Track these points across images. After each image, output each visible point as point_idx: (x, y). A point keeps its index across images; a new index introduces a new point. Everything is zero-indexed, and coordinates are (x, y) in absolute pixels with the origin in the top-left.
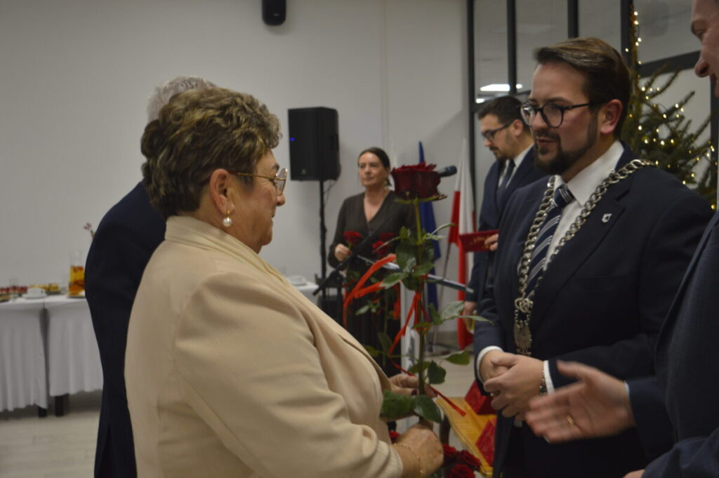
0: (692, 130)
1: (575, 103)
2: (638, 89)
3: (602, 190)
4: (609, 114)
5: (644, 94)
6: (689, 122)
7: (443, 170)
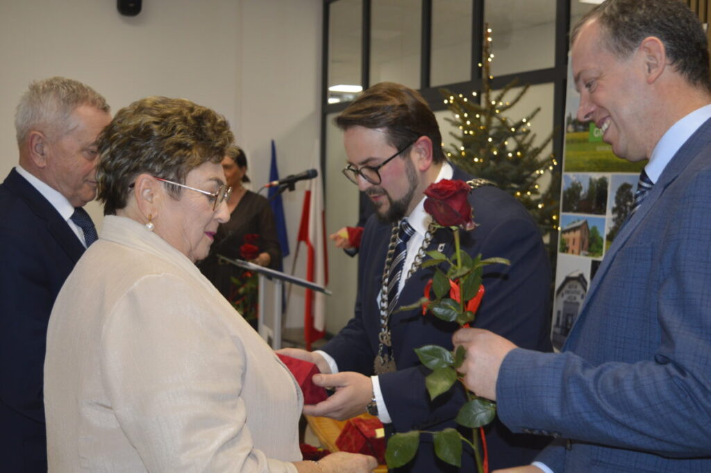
0: (537, 144)
2: (488, 102)
5: (493, 108)
6: (534, 136)
7: (304, 174)
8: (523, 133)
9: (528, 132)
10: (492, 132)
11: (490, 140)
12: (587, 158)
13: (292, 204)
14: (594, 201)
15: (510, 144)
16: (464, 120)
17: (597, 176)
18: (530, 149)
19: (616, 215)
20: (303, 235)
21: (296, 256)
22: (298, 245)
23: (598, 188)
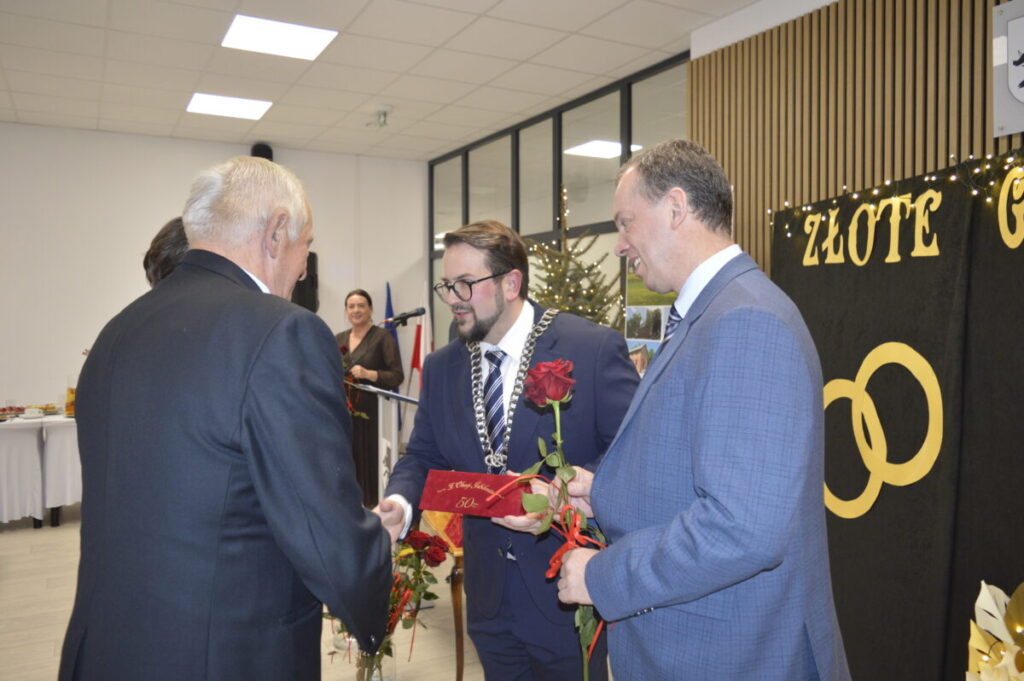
0: (606, 283)
2: (566, 250)
5: (570, 254)
6: (604, 276)
7: (415, 312)
8: (594, 274)
9: (599, 273)
10: (569, 274)
11: (568, 280)
12: (646, 294)
13: (405, 336)
14: (651, 328)
15: (585, 283)
16: (546, 264)
17: (653, 308)
18: (601, 287)
20: (415, 361)
21: (410, 380)
22: (412, 371)
23: (654, 318)
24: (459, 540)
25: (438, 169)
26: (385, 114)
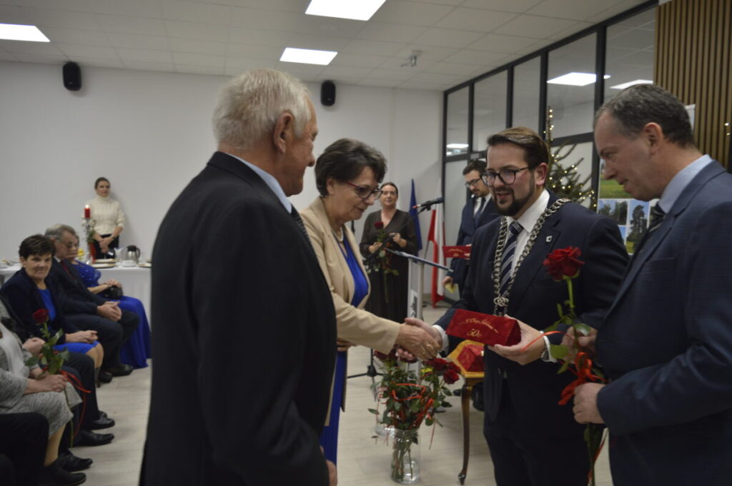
0: (581, 180)
1: (521, 167)
3: (541, 221)
4: (540, 172)
6: (579, 176)
7: (436, 200)
8: (571, 174)
9: (575, 173)
12: (614, 190)
13: (425, 218)
14: (619, 217)
15: (564, 181)
17: (620, 201)
18: (577, 184)
19: (633, 225)
20: (431, 237)
21: (427, 249)
22: (428, 243)
23: (621, 209)
24: (468, 366)
25: (451, 96)
26: (415, 58)
